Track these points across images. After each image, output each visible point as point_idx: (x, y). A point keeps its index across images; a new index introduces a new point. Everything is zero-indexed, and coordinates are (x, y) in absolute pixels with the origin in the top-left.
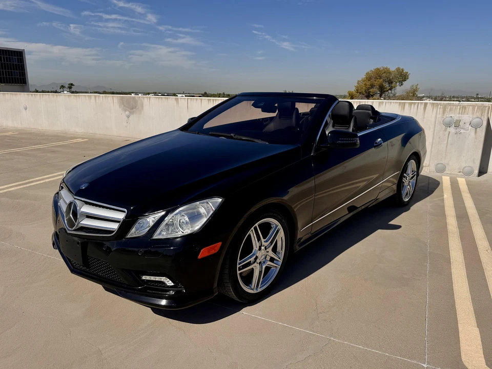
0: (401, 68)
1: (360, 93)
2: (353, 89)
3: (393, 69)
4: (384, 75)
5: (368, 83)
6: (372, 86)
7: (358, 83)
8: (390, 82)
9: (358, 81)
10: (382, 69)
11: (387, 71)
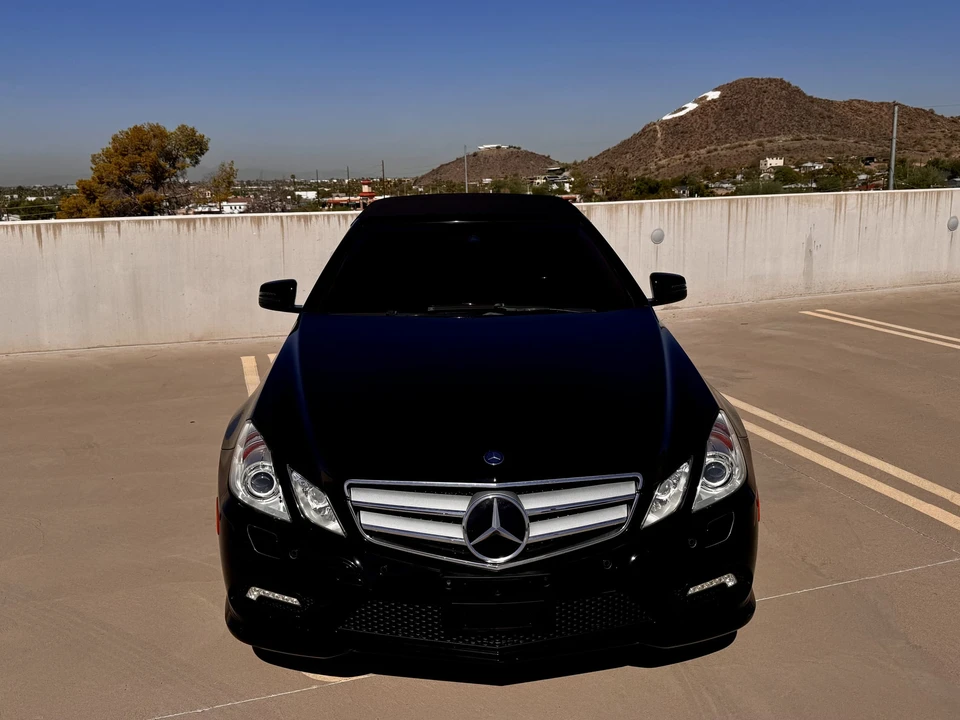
0: (191, 126)
1: (108, 184)
2: (88, 175)
3: (171, 128)
4: (154, 142)
5: (125, 161)
6: (133, 166)
7: (93, 161)
8: (172, 159)
9: (94, 156)
10: (146, 128)
11: (159, 133)
